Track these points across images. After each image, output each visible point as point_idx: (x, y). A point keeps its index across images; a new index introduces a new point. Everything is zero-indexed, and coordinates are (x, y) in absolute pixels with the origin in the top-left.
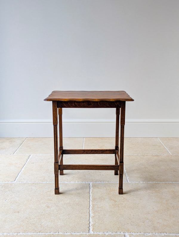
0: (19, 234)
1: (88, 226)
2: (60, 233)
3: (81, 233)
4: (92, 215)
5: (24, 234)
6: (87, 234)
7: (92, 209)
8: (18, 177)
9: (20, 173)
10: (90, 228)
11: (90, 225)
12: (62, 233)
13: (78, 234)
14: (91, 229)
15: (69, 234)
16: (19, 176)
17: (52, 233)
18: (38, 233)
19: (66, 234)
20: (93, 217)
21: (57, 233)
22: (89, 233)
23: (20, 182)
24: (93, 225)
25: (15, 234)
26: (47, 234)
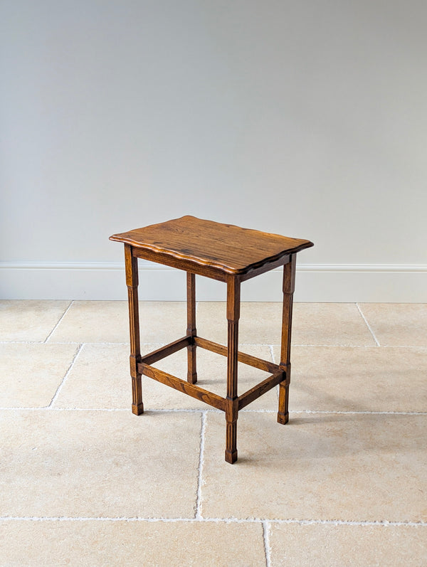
0: (61, 520)
1: (194, 504)
2: (140, 519)
3: (181, 519)
4: (202, 482)
5: (72, 519)
6: (192, 520)
7: (204, 470)
8: (56, 397)
9: (61, 387)
10: (198, 509)
11: (199, 503)
12: (143, 519)
13: (174, 521)
14: (200, 512)
15: (158, 520)
16: (58, 394)
17: (124, 519)
18: (99, 519)
19: (152, 520)
20: (205, 486)
21: (134, 519)
22: (195, 520)
23: (61, 409)
24: (204, 503)
25: (55, 519)
26: (115, 520)
